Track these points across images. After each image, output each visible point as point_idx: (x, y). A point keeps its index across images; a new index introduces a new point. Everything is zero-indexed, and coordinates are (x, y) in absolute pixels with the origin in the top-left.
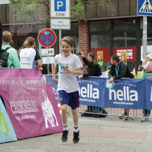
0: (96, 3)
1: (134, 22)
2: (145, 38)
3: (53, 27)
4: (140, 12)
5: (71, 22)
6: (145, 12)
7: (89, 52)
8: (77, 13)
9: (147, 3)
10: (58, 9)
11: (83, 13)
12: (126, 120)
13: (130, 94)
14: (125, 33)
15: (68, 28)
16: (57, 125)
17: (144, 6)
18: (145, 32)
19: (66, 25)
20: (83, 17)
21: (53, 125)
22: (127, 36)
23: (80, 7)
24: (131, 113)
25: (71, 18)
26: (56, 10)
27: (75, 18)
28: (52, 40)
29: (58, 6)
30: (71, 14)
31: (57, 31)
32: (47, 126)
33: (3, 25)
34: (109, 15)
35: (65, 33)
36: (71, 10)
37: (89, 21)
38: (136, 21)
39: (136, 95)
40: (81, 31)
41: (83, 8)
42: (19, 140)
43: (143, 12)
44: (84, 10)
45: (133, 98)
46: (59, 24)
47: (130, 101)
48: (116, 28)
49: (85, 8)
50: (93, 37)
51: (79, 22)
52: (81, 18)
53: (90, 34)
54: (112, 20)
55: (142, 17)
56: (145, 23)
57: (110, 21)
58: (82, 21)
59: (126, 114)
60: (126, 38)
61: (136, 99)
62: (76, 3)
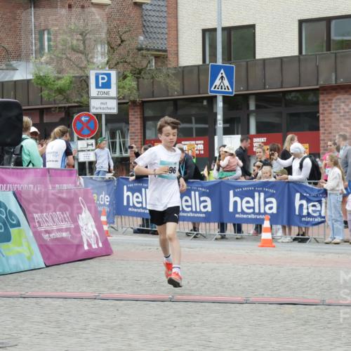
0: (153, 78)
1: (205, 103)
2: (220, 125)
3: (93, 111)
4: (212, 89)
5: (119, 104)
6: (220, 90)
7: (144, 144)
8: (126, 92)
9: (222, 77)
10: (100, 85)
11: (135, 91)
12: (195, 237)
13: (201, 202)
14: (193, 119)
15: (115, 111)
16: (101, 245)
17: (217, 82)
18: (220, 117)
19: (112, 107)
20: (135, 96)
21: (94, 246)
22: (196, 123)
23: (131, 82)
24: (203, 228)
25: (118, 98)
26: (97, 86)
27: (124, 98)
28: (93, 128)
29: (101, 81)
30: (118, 92)
31: (99, 116)
32: (86, 247)
33: (24, 108)
34: (170, 94)
35: (110, 118)
36: (119, 87)
37: (143, 102)
38: (208, 102)
39: (209, 203)
40: (132, 115)
41: (134, 84)
42: (47, 266)
43: (216, 89)
44: (136, 86)
45: (205, 207)
46: (102, 106)
47: (201, 212)
48: (180, 112)
49: (138, 85)
50: (149, 123)
51: (130, 103)
52: (132, 98)
53: (144, 120)
54: (175, 101)
55: (216, 97)
56: (220, 104)
57: (172, 102)
58: (134, 102)
59: (195, 229)
60: (194, 126)
61: (209, 209)
62: (125, 77)
